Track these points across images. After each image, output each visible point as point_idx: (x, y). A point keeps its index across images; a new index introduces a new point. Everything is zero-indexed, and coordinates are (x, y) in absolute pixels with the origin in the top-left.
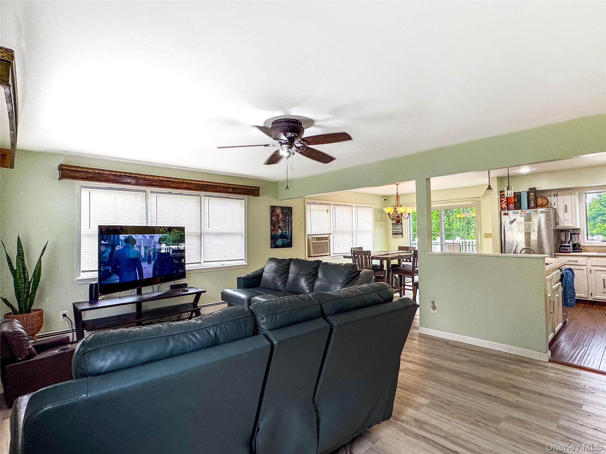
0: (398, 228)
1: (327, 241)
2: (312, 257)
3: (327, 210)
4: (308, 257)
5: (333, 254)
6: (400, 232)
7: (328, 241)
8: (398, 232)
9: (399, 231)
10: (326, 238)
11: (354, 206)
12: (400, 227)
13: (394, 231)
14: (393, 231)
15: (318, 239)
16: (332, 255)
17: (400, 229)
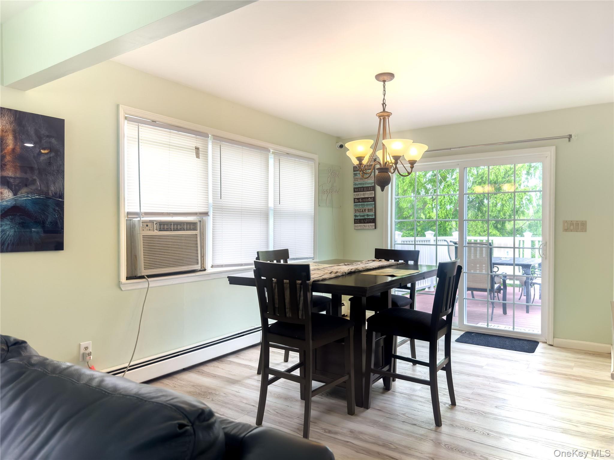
0: (367, 208)
1: (193, 232)
2: (142, 277)
3: (197, 149)
4: (128, 278)
5: (212, 267)
6: (370, 217)
7: (197, 232)
8: (366, 217)
9: (367, 215)
10: (192, 226)
11: (271, 150)
12: (370, 207)
13: (358, 214)
14: (356, 216)
15: (163, 226)
16: (209, 270)
17: (371, 210)
